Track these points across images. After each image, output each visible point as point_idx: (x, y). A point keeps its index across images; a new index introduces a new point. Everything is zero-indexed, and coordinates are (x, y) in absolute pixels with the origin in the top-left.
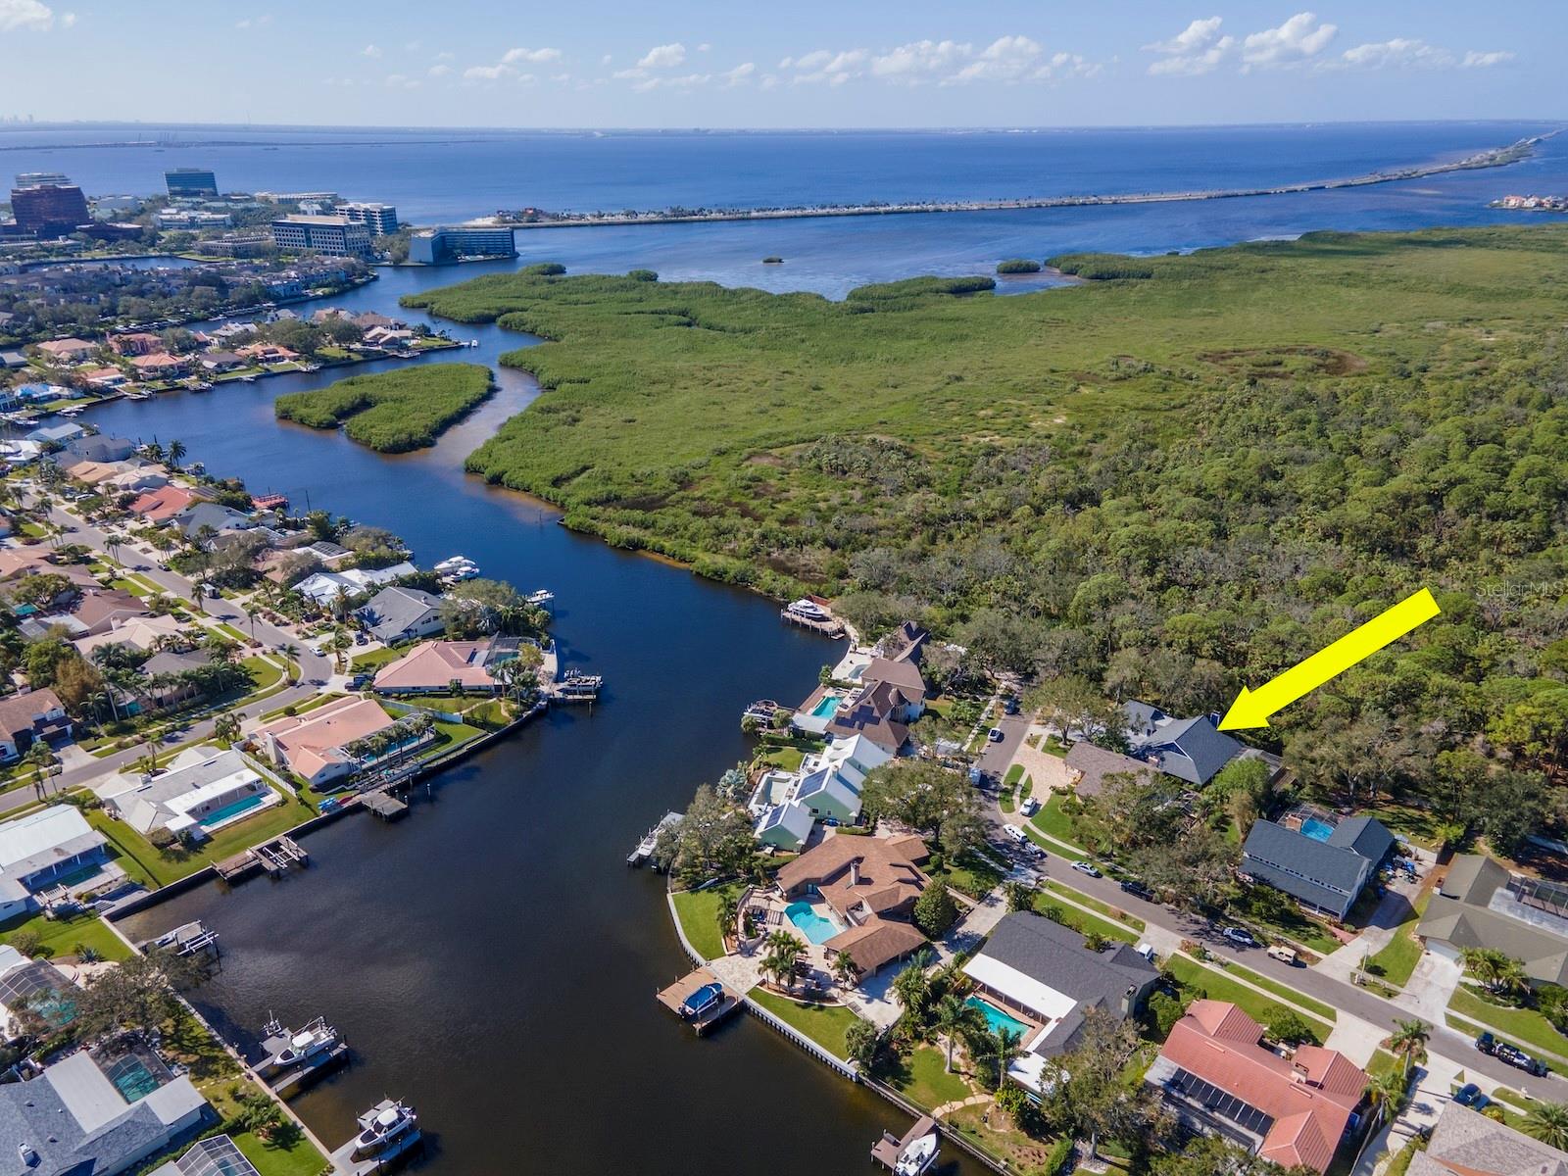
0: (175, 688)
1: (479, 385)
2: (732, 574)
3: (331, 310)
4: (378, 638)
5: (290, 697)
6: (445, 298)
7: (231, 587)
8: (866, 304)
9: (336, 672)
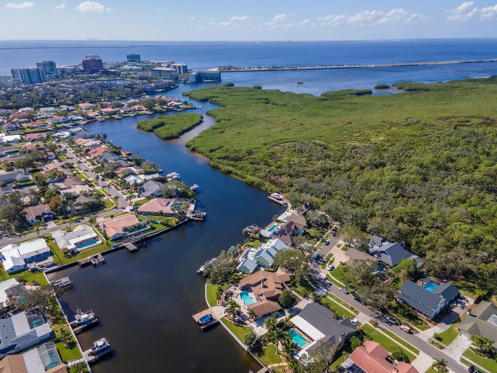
0: (82, 207)
1: (197, 120)
2: (256, 183)
3: (160, 96)
4: (144, 196)
5: (113, 212)
6: (195, 93)
7: (108, 178)
8: (325, 98)
9: (129, 205)
